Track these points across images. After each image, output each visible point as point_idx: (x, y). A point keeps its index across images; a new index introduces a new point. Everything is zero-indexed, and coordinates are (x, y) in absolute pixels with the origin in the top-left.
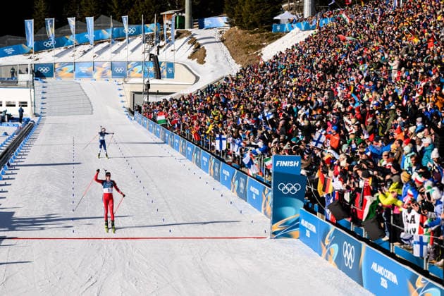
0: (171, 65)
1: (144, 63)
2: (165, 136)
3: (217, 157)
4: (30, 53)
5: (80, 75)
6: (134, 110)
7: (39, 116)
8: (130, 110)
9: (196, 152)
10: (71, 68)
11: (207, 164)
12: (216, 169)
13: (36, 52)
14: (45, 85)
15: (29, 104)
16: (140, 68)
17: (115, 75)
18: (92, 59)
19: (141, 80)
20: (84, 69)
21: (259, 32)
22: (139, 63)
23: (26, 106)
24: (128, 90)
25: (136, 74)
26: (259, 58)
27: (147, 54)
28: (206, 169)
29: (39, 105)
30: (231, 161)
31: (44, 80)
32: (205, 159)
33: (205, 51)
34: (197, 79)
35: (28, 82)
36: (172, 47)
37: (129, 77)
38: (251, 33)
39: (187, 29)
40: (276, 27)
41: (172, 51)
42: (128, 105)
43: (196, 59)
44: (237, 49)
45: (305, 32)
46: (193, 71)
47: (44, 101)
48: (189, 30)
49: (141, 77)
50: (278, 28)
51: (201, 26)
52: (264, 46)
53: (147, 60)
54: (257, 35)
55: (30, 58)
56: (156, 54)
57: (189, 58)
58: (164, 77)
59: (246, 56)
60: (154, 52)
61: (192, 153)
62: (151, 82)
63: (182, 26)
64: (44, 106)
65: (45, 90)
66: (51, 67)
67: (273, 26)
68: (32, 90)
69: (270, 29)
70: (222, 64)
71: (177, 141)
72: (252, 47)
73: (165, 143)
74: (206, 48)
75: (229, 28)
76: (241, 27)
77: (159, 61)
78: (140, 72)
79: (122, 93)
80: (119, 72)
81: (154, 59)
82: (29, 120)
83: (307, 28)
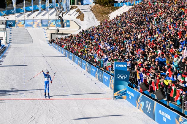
0: (68, 21)
1: (56, 20)
2: (66, 53)
3: (89, 63)
4: (4, 15)
5: (27, 25)
6: (52, 42)
7: (8, 44)
8: (50, 41)
9: (80, 61)
10: (23, 22)
11: (85, 65)
12: (89, 68)
13: (7, 15)
14: (11, 30)
15: (4, 39)
16: (54, 22)
17: (43, 25)
18: (32, 18)
19: (55, 28)
20: (29, 23)
21: (108, 7)
22: (54, 20)
23: (3, 39)
24: (49, 32)
25: (53, 25)
26: (108, 18)
27: (57, 16)
28: (84, 68)
29: (8, 39)
30: (95, 64)
31: (11, 28)
32: (84, 64)
33: (84, 15)
34: (80, 27)
35: (3, 28)
36: (69, 13)
37: (49, 27)
38: (105, 7)
39: (76, 5)
40: (116, 4)
41: (69, 15)
42: (49, 39)
43: (80, 19)
44: (98, 14)
45: (129, 7)
46: (78, 24)
47: (11, 37)
48: (77, 5)
49: (55, 27)
50: (117, 5)
51: (82, 4)
52: (110, 13)
53: (58, 19)
54: (107, 8)
55: (5, 18)
56: (62, 16)
57: (76, 18)
58: (65, 27)
59: (102, 17)
60: (61, 15)
61: (78, 61)
62: (59, 29)
63: (73, 4)
64: (11, 39)
65: (11, 32)
66: (14, 22)
67: (115, 4)
68: (5, 32)
69: (113, 5)
70: (91, 21)
71: (71, 55)
72: (105, 13)
73: (66, 56)
74: (84, 14)
75: (94, 5)
76: (100, 4)
77: (63, 19)
78: (54, 24)
79: (46, 34)
80: (45, 24)
81: (61, 18)
82: (4, 46)
83: (130, 5)
